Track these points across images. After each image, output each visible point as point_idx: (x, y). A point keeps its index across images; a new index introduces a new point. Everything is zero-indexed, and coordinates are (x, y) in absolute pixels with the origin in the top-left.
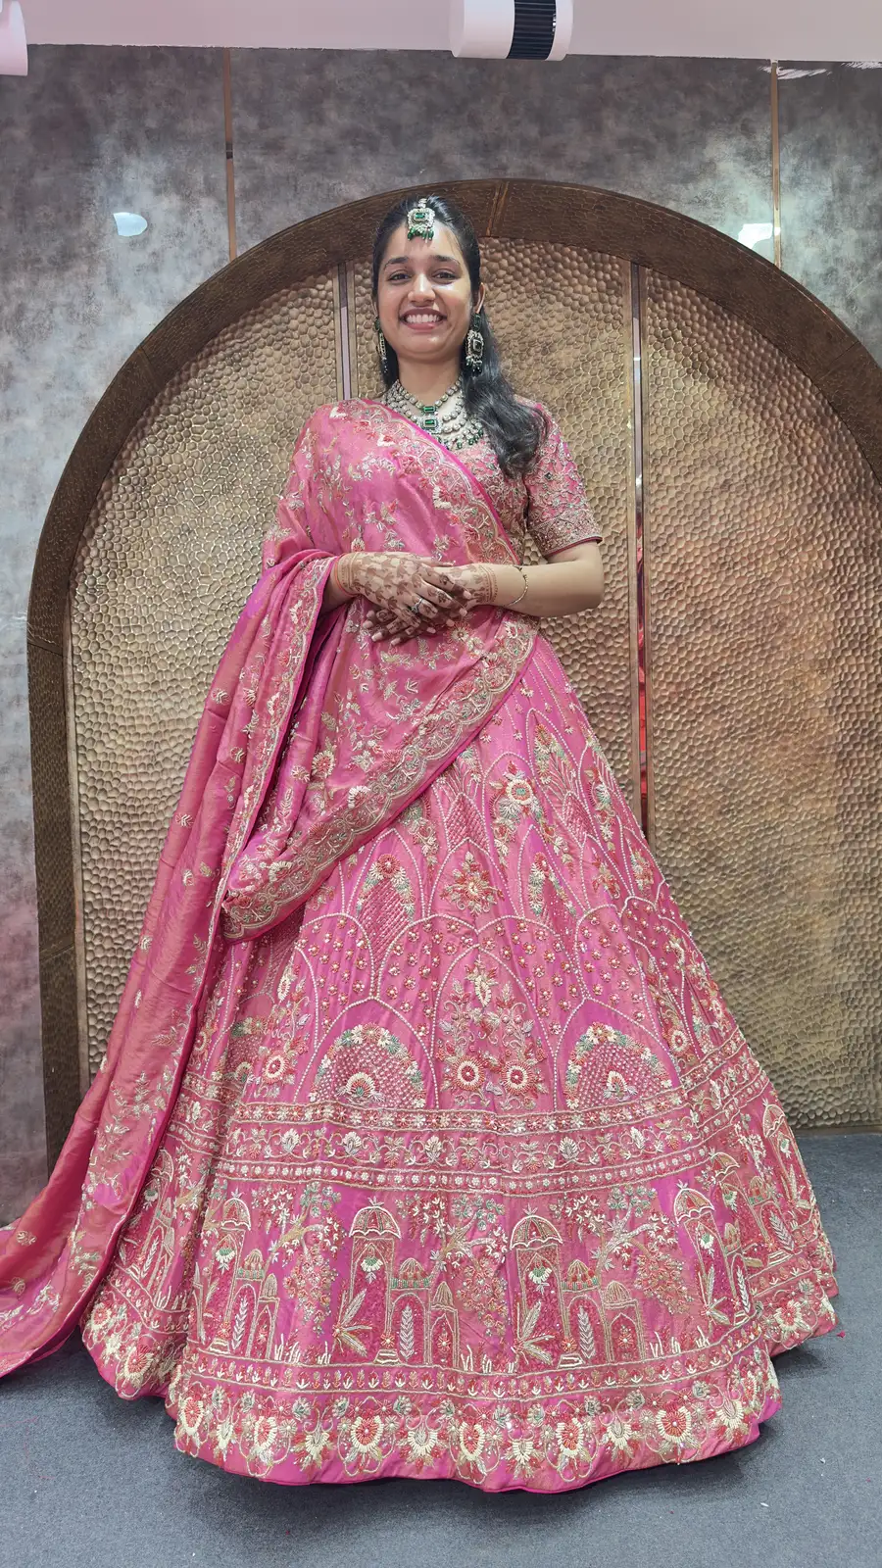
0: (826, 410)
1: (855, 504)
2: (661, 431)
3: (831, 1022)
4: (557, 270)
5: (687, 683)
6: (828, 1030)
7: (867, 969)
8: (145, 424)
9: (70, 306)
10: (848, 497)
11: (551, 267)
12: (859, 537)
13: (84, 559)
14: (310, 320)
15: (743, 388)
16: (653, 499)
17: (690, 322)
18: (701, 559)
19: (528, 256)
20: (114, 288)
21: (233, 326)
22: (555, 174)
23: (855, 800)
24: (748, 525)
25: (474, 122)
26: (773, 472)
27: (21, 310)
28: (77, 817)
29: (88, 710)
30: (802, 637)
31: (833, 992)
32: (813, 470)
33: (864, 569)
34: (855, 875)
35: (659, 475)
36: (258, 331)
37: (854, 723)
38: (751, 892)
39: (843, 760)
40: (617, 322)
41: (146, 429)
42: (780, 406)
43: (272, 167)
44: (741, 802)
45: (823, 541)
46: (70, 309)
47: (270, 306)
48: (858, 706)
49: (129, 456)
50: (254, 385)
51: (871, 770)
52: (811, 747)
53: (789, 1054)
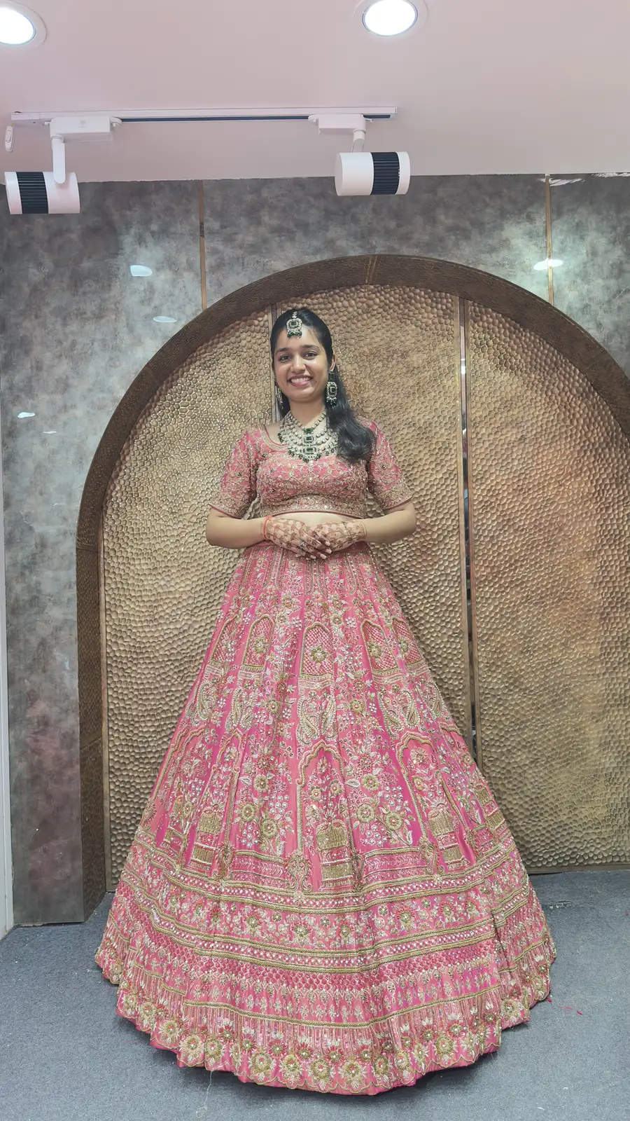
0: (589, 388)
1: (610, 450)
2: (479, 405)
3: (598, 794)
4: (411, 304)
5: (499, 567)
6: (596, 799)
7: (623, 758)
8: (150, 407)
9: (104, 340)
10: (604, 445)
11: (407, 302)
12: (612, 471)
13: (112, 492)
14: (254, 341)
15: (533, 376)
16: (474, 448)
17: (498, 335)
18: (506, 486)
19: (393, 295)
20: (131, 329)
21: (205, 345)
22: (406, 251)
23: (613, 645)
24: (538, 465)
25: (355, 220)
26: (553, 430)
27: (74, 344)
28: (104, 655)
29: (113, 586)
30: (575, 536)
31: (600, 773)
32: (581, 428)
33: (616, 491)
34: (614, 695)
35: (478, 433)
36: (222, 347)
37: (611, 594)
38: (543, 706)
39: (604, 618)
40: (449, 335)
41: (151, 410)
42: (558, 387)
43: (229, 252)
44: (536, 645)
45: (588, 474)
46: (104, 344)
47: (229, 332)
48: (614, 582)
49: (141, 427)
50: (219, 382)
51: (623, 624)
52: (582, 609)
53: (570, 815)
